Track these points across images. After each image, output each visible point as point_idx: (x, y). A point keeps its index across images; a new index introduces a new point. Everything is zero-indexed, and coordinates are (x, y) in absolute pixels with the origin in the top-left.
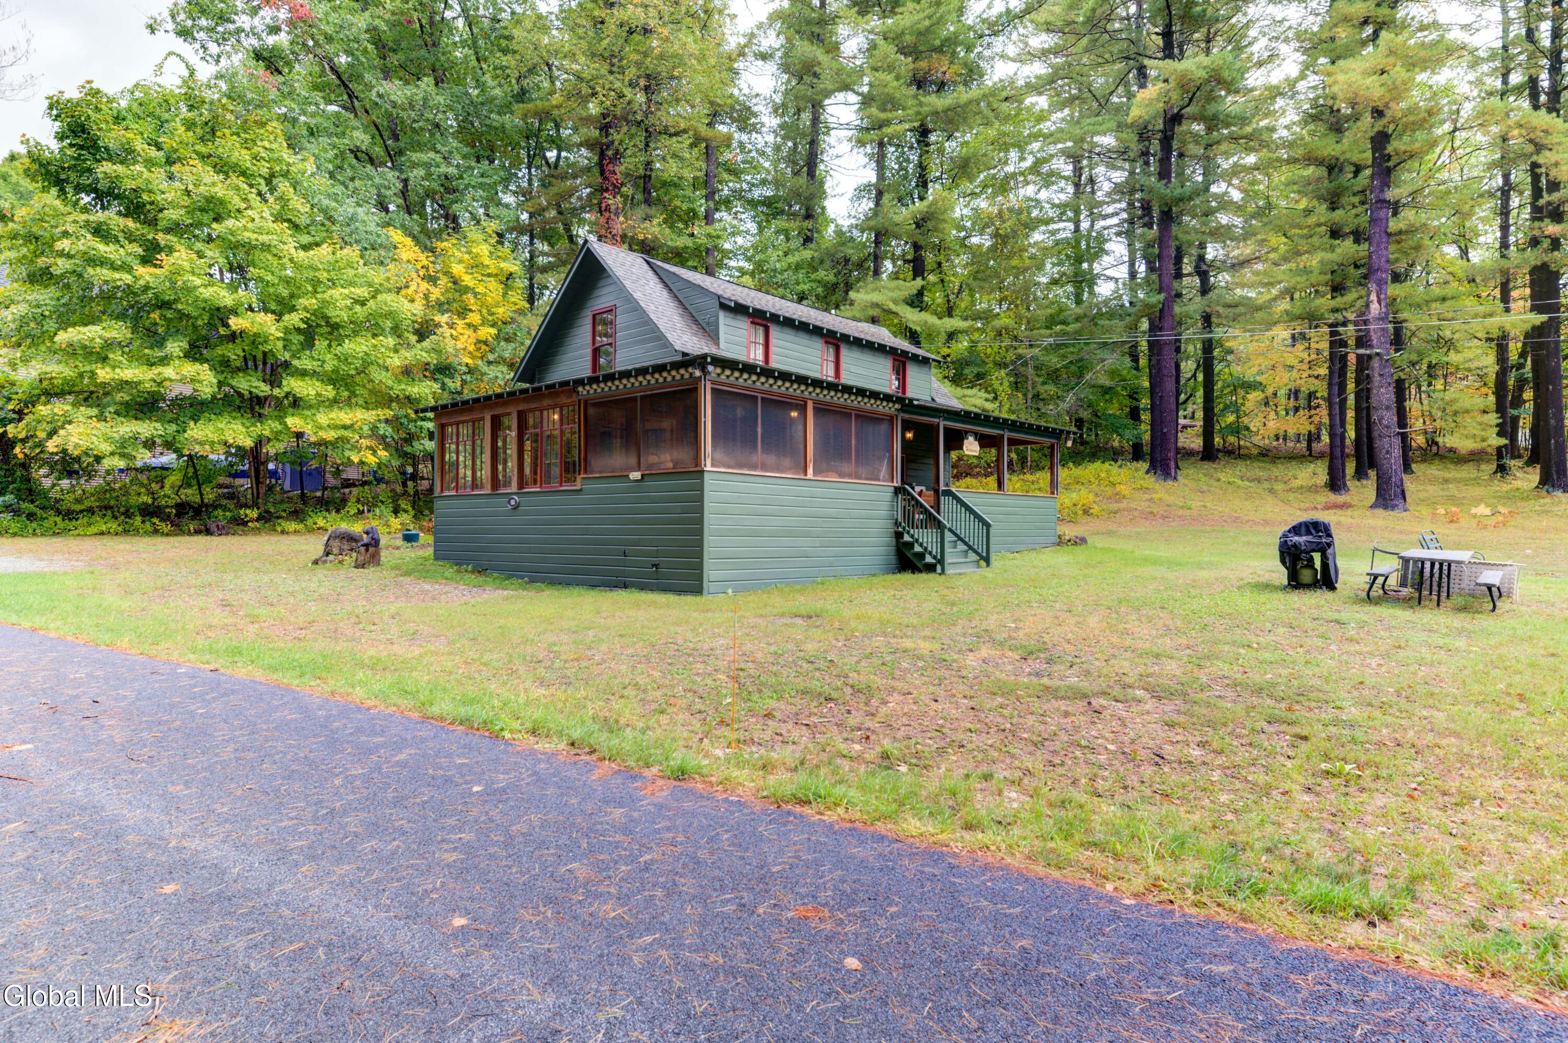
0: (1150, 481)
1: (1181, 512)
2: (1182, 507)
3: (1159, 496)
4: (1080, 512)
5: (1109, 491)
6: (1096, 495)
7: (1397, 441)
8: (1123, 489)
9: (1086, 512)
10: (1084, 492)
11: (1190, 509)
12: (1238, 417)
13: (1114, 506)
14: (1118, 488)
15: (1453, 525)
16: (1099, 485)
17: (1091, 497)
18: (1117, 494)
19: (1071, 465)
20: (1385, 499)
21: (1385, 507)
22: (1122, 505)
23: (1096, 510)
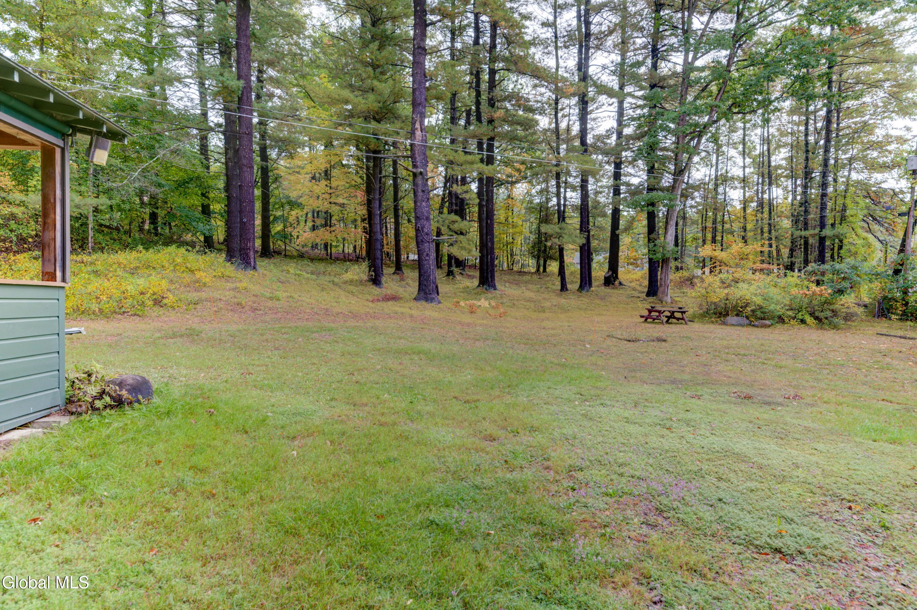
0: (230, 269)
1: (270, 304)
2: (271, 298)
3: (244, 284)
4: (150, 303)
5: (187, 278)
6: (171, 282)
7: (433, 246)
8: (204, 276)
9: (158, 302)
10: (154, 278)
11: (278, 300)
12: (285, 227)
13: (194, 296)
14: (198, 275)
15: (473, 315)
16: (174, 271)
17: (164, 284)
18: (197, 281)
19: (140, 247)
20: (425, 293)
21: (427, 300)
22: (203, 295)
23: (170, 299)
